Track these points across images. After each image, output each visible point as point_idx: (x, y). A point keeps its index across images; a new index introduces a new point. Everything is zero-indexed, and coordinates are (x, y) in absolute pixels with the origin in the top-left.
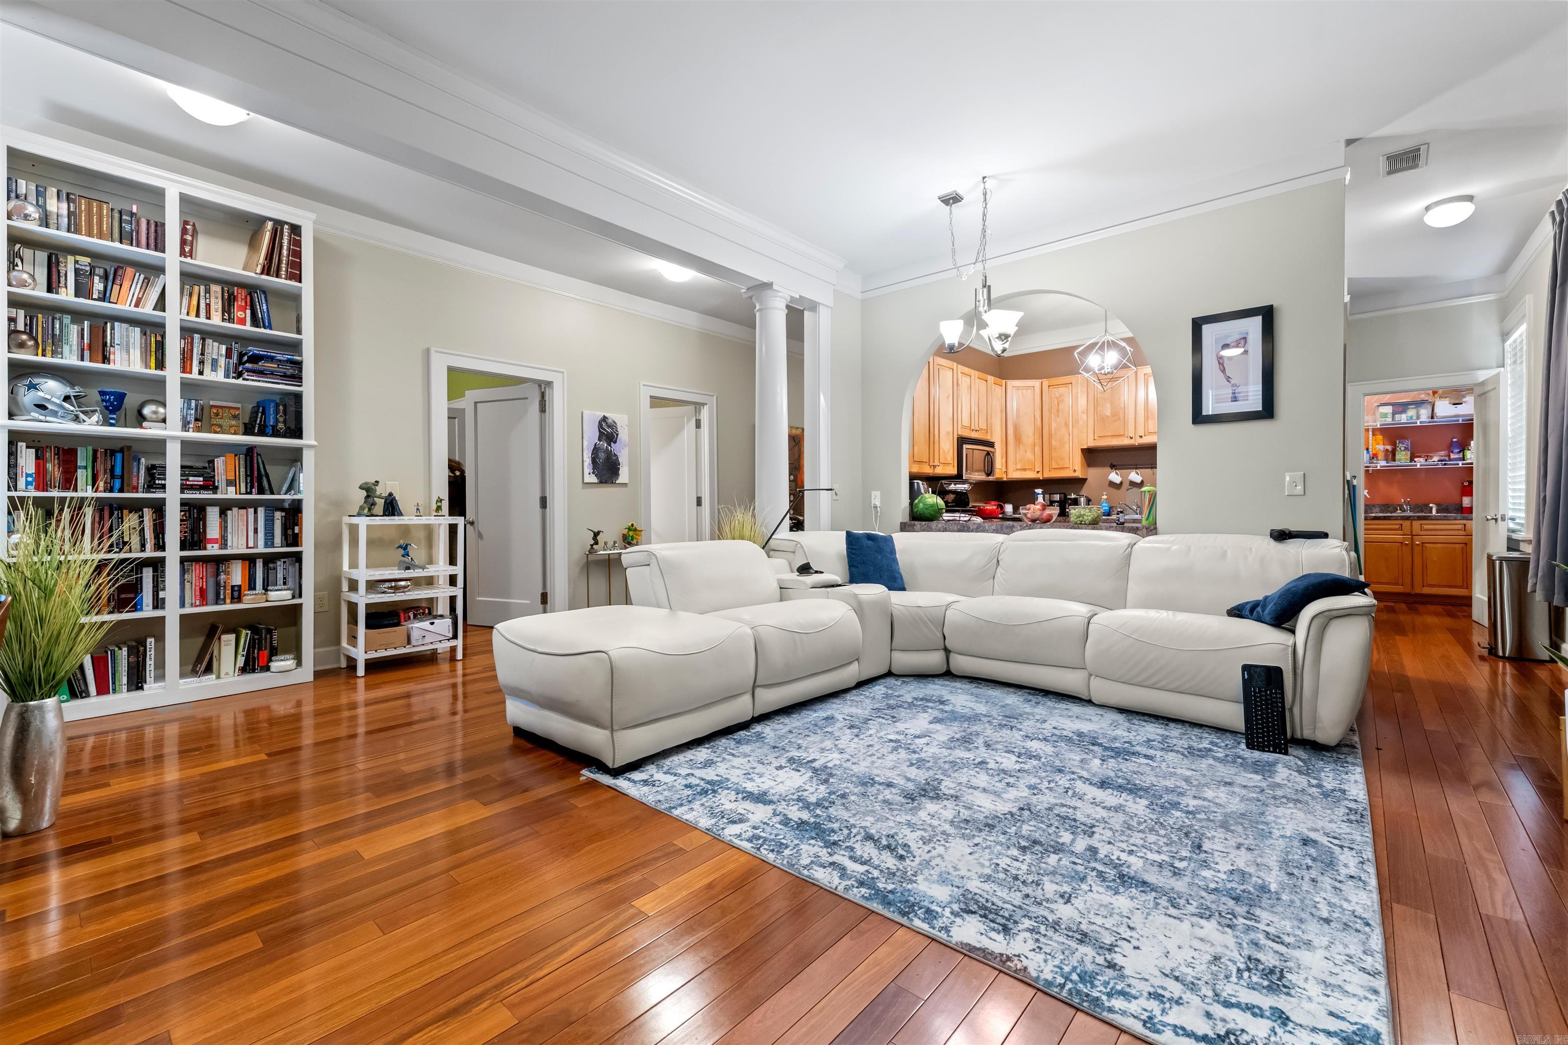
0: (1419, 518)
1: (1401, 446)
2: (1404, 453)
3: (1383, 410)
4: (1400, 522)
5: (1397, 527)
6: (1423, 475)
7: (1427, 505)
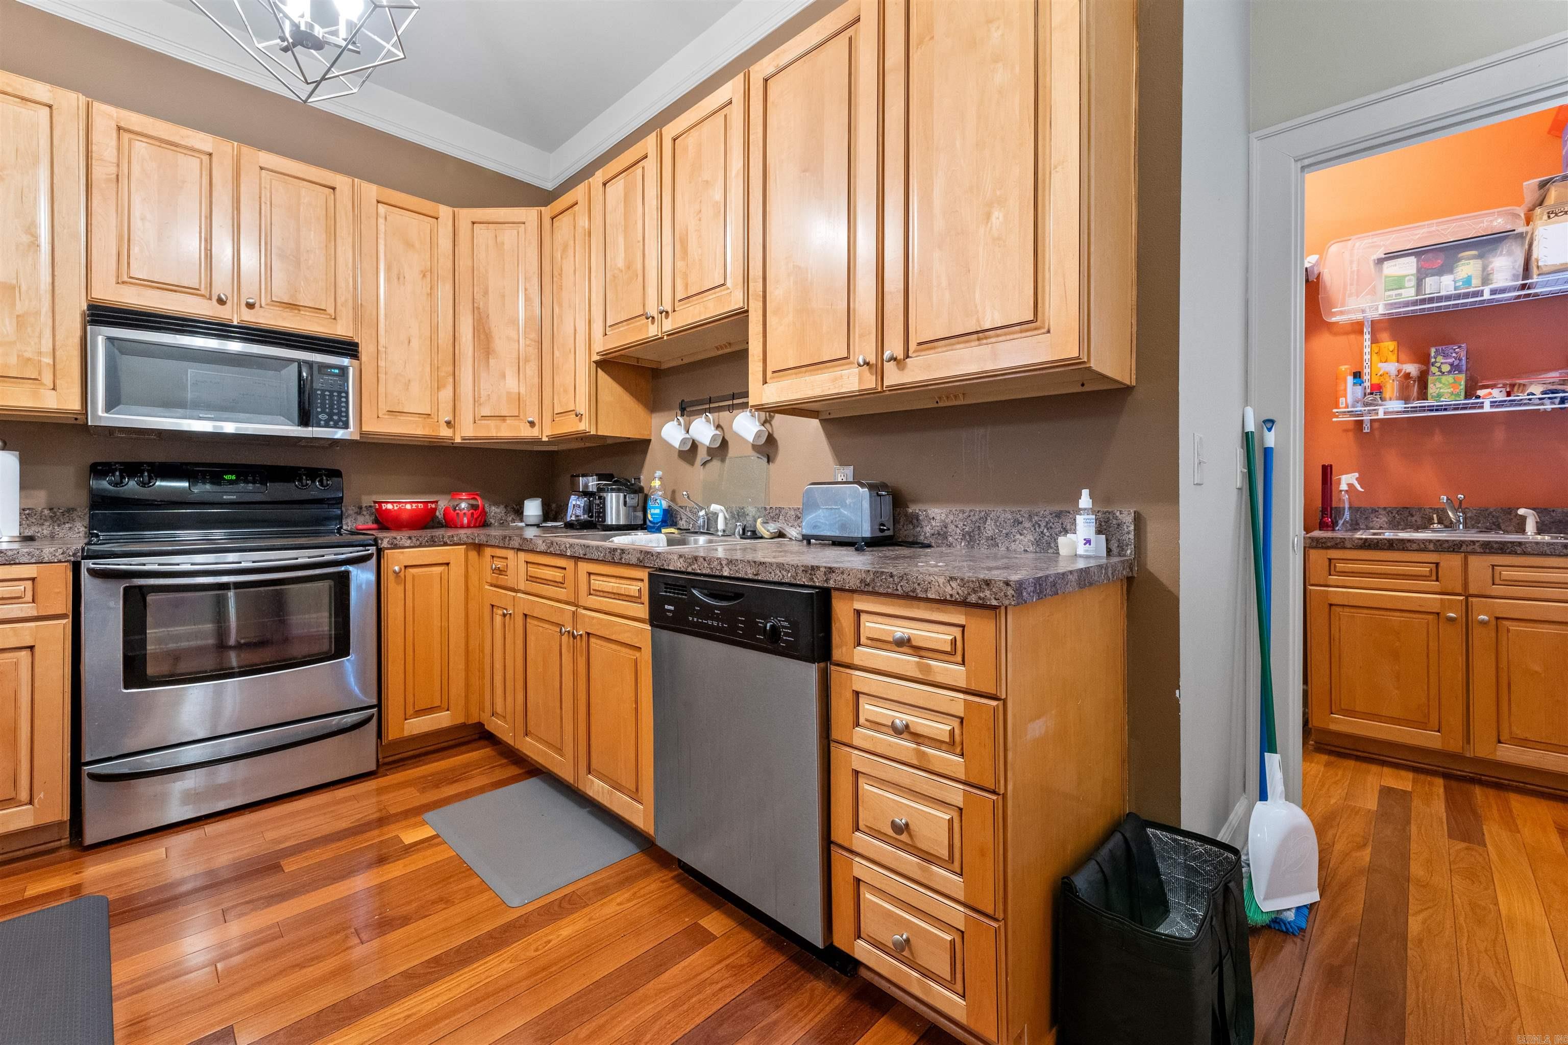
0: (1488, 548)
1: (1441, 362)
2: (1450, 379)
3: (1393, 268)
4: (1433, 557)
5: (1425, 570)
6: (1500, 435)
7: (1510, 511)
